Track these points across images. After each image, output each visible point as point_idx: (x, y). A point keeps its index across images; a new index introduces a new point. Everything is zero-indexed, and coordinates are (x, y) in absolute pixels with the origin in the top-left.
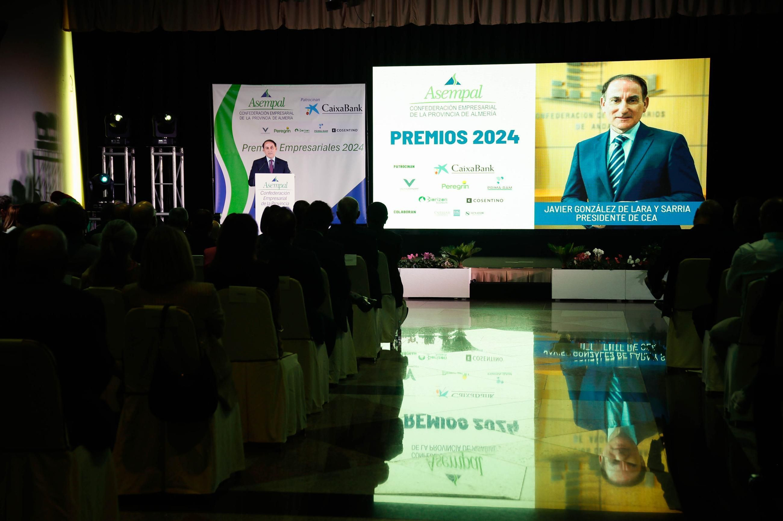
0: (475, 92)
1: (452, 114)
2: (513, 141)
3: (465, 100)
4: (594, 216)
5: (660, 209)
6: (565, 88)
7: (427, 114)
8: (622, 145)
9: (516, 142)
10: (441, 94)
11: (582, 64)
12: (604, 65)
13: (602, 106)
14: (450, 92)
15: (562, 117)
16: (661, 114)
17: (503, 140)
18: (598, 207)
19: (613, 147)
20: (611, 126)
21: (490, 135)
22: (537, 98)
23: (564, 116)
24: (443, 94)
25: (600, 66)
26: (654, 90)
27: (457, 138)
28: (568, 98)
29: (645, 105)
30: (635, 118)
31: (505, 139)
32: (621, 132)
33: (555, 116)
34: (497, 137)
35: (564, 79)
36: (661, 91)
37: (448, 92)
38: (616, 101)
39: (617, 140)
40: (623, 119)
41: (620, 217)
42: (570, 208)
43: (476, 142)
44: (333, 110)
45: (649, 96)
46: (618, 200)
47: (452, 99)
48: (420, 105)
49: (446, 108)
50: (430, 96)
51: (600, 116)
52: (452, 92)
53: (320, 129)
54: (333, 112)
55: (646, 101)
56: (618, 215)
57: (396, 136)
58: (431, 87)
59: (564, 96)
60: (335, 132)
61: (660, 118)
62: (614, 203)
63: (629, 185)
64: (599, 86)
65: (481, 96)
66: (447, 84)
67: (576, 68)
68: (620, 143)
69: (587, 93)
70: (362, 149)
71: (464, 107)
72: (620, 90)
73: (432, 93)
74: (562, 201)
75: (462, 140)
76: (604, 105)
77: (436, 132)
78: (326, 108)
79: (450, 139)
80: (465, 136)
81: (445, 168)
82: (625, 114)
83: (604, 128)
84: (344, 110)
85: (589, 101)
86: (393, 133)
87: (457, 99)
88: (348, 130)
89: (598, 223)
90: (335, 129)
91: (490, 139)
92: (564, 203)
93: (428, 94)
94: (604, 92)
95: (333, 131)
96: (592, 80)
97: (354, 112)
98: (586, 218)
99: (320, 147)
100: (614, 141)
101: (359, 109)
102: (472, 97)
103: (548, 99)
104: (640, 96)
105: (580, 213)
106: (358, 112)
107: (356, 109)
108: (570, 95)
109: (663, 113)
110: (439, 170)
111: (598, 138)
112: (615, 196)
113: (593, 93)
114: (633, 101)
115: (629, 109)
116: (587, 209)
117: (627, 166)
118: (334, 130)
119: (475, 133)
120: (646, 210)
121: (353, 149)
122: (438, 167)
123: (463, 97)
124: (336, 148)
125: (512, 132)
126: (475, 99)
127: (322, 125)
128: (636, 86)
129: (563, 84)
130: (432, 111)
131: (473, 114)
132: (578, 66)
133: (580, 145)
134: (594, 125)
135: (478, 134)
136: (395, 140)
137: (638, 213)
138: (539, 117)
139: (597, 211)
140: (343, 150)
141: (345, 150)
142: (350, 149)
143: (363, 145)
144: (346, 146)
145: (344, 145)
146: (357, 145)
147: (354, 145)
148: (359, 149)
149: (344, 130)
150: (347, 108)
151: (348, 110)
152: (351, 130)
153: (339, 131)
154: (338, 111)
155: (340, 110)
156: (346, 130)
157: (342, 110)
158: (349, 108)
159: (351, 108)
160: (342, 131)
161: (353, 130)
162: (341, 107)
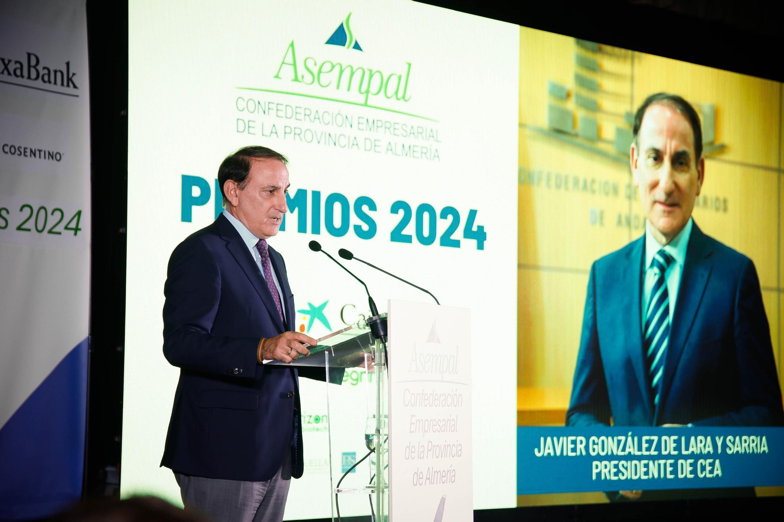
0: (394, 81)
1: (343, 141)
2: (474, 242)
3: (372, 100)
4: (623, 465)
5: (724, 445)
6: (571, 105)
7: (281, 132)
8: (666, 275)
9: (480, 247)
10: (315, 71)
11: (600, 51)
12: (636, 61)
13: (633, 168)
14: (337, 69)
15: (567, 188)
16: (722, 205)
17: (453, 237)
18: (630, 439)
19: (651, 277)
20: (648, 222)
21: (426, 216)
22: (521, 125)
23: (571, 185)
24: (320, 72)
25: (629, 62)
26: (711, 144)
27: (354, 220)
28: (576, 135)
29: (699, 178)
30: (684, 208)
31: (458, 235)
32: (664, 240)
33: (553, 182)
34: (442, 225)
35: (570, 84)
36: (722, 148)
37: (333, 67)
38: (656, 159)
39: (658, 262)
40: (667, 209)
41: (665, 465)
42: (581, 442)
43: (397, 235)
45: (707, 157)
46: (660, 422)
47: (342, 94)
48: (264, 97)
49: (327, 118)
50: (288, 71)
51: (631, 196)
52: (342, 71)
55: (700, 168)
56: (662, 462)
57: (196, 191)
58: (292, 45)
59: (568, 128)
61: (720, 214)
62: (654, 428)
63: (677, 381)
64: (628, 115)
65: (407, 98)
66: (331, 41)
67: (590, 56)
68: (663, 270)
69: (609, 130)
70: (77, 230)
71: (371, 122)
72: (661, 132)
73: (295, 65)
74: (568, 422)
75: (365, 227)
76: (636, 167)
77: (301, 193)
79: (337, 223)
80: (371, 214)
81: (325, 312)
82: (669, 194)
83: (637, 228)
84: (25, 73)
85: (611, 149)
86: (188, 181)
87: (356, 96)
88: (33, 153)
89: (628, 481)
91: (426, 233)
92: (570, 428)
93: (283, 63)
94: (636, 130)
96: (617, 96)
97: (51, 87)
98: (610, 471)
100: (652, 265)
101: (69, 79)
102: (389, 95)
103: (540, 131)
104: (691, 151)
105: (599, 458)
106: (65, 90)
107: (59, 75)
108: (580, 127)
109: (725, 201)
110: (308, 317)
111: (627, 252)
112: (657, 409)
113: (619, 131)
114: (681, 164)
115: (676, 185)
116: (611, 445)
117: (674, 332)
119: (395, 209)
120: (705, 446)
121: (48, 227)
122: (308, 308)
123: (367, 92)
125: (473, 214)
126: (393, 104)
128: (684, 125)
129: (568, 95)
130: (293, 123)
131: (390, 149)
132: (594, 51)
133: (597, 267)
134: (620, 217)
135: (401, 212)
136: (195, 208)
137: (692, 456)
138: (525, 179)
139: (628, 450)
140: (19, 228)
141: (24, 226)
142: (40, 227)
143: (79, 213)
144: (27, 211)
145: (21, 210)
146: (58, 215)
147: (52, 214)
148: (66, 228)
149: (22, 150)
150: (35, 67)
151: (37, 78)
152: (45, 152)
153: (7, 153)
154: (6, 72)
155: (12, 72)
156: (28, 151)
157: (18, 72)
158: (40, 68)
159: (46, 71)
160: (18, 152)
161: (49, 153)
162: (16, 62)
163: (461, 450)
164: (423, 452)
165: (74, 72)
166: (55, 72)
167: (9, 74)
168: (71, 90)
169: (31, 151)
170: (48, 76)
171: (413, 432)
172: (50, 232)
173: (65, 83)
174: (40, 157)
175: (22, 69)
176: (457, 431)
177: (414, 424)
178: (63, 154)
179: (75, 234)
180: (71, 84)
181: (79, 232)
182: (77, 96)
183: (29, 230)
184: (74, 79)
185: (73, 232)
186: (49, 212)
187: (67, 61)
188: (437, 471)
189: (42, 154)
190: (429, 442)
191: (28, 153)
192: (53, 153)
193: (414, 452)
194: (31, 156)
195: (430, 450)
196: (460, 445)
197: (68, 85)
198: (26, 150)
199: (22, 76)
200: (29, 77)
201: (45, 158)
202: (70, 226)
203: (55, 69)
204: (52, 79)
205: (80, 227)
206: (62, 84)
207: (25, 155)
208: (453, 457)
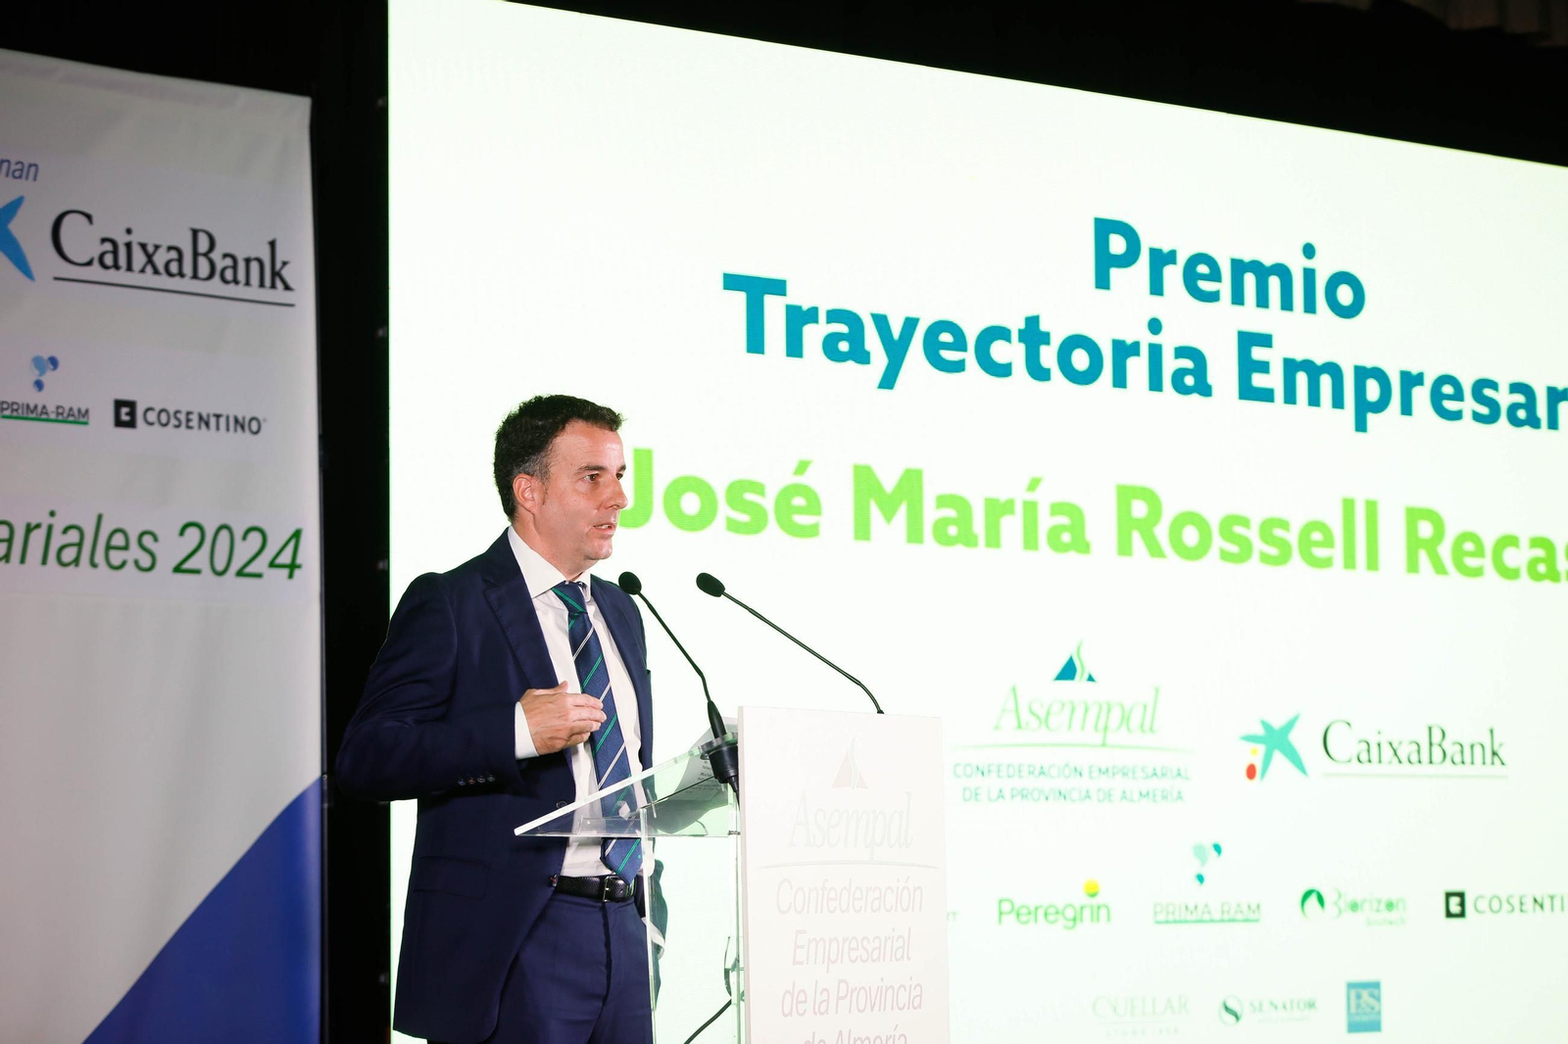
44: (123, 261)
53: (34, 398)
54: (121, 276)
60: (131, 424)
70: (293, 567)
78: (81, 240)
84: (188, 269)
88: (204, 421)
90: (131, 405)
95: (119, 423)
97: (239, 291)
99: (37, 538)
101: (275, 274)
106: (267, 294)
107: (255, 266)
118: (125, 414)
121: (236, 566)
124: (134, 552)
127: (54, 362)
140: (178, 569)
141: (186, 566)
142: (220, 566)
143: (297, 535)
144: (193, 534)
145: (182, 533)
146: (255, 538)
147: (244, 538)
148: (272, 565)
149: (182, 417)
150: (206, 255)
151: (211, 276)
152: (228, 418)
153: (152, 424)
154: (149, 269)
155: (161, 268)
156: (195, 418)
157: (174, 267)
158: (216, 256)
159: (229, 262)
160: (173, 422)
161: (236, 421)
162: (170, 248)
163: (921, 996)
164: (828, 1001)
165: (285, 260)
166: (248, 261)
167: (156, 272)
168: (279, 294)
169: (201, 418)
170: (233, 270)
171: (802, 963)
172: (240, 573)
173: (268, 281)
174: (218, 428)
175: (180, 260)
176: (909, 959)
177: (802, 947)
178: (265, 420)
179: (291, 576)
180: (279, 284)
181: (297, 572)
182: (292, 305)
183: (197, 572)
184: (285, 273)
185: (286, 572)
186: (238, 535)
187: (270, 239)
188: (860, 1039)
189: (222, 421)
190: (840, 981)
191: (195, 423)
192: (244, 418)
193: (805, 1002)
194: (200, 427)
195: (843, 998)
196: (919, 985)
197: (273, 286)
198: (191, 417)
199: (181, 274)
200: (195, 276)
201: (228, 429)
202: (280, 560)
203: (246, 256)
204: (241, 276)
205: (299, 561)
206: (262, 285)
207: (189, 427)
208: (900, 1009)
